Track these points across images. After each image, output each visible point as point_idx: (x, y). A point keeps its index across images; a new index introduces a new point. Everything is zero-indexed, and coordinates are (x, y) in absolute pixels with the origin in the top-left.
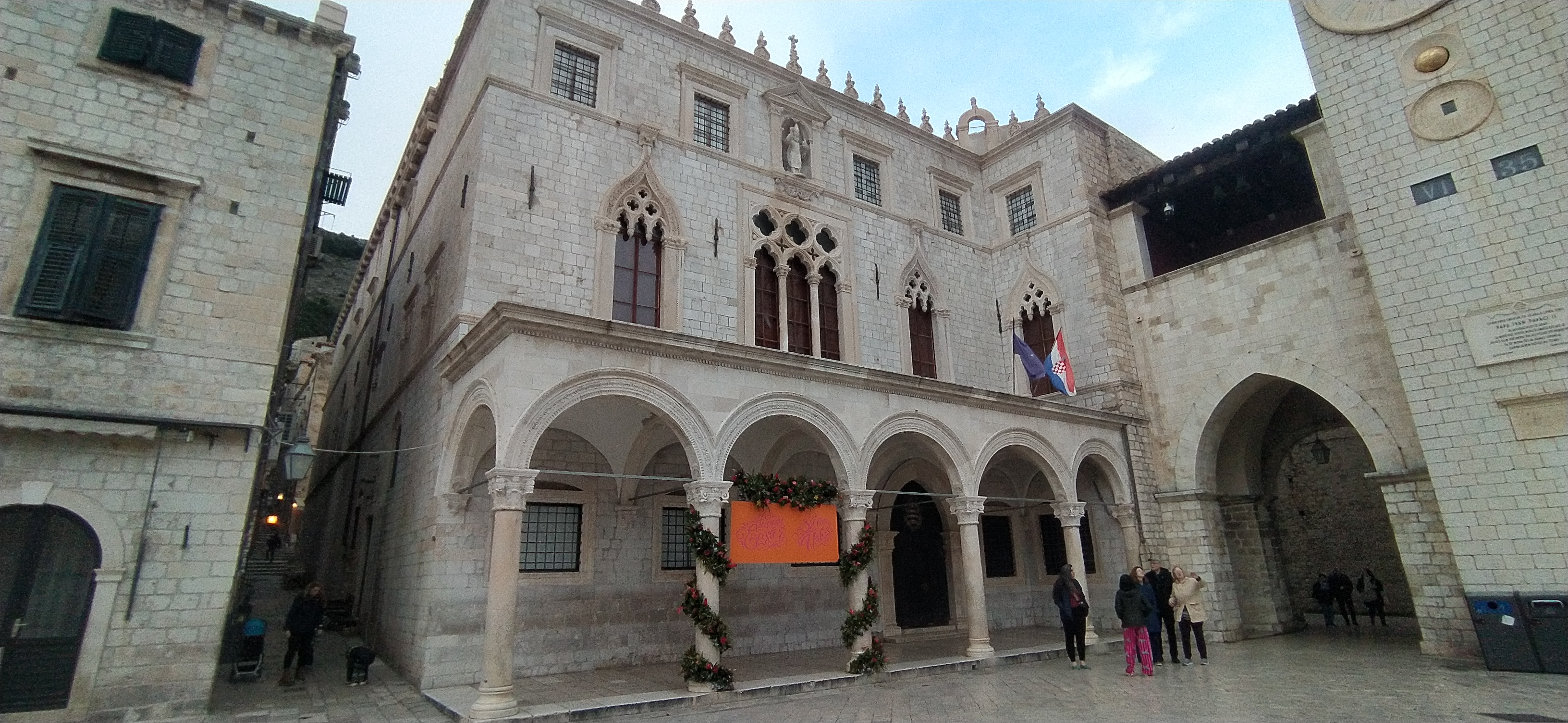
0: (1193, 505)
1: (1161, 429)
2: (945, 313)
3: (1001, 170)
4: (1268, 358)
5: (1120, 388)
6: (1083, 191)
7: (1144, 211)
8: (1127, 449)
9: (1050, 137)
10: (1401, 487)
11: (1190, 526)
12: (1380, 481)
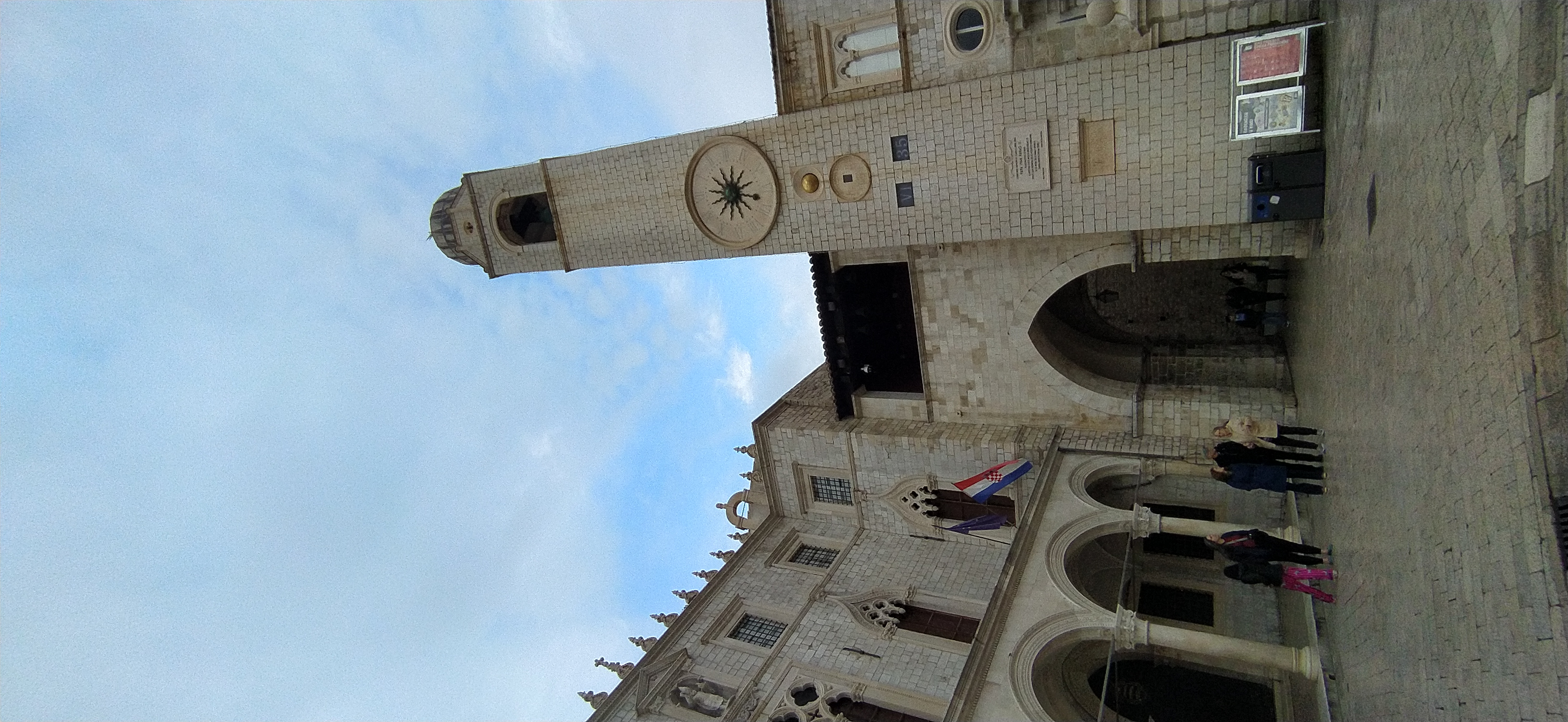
0: (1148, 407)
1: (1068, 417)
2: (912, 591)
3: (789, 498)
4: (1016, 322)
5: (1021, 444)
6: (830, 433)
7: (863, 388)
8: (1084, 452)
9: (775, 449)
10: (1147, 248)
11: (1169, 412)
12: (1140, 261)
